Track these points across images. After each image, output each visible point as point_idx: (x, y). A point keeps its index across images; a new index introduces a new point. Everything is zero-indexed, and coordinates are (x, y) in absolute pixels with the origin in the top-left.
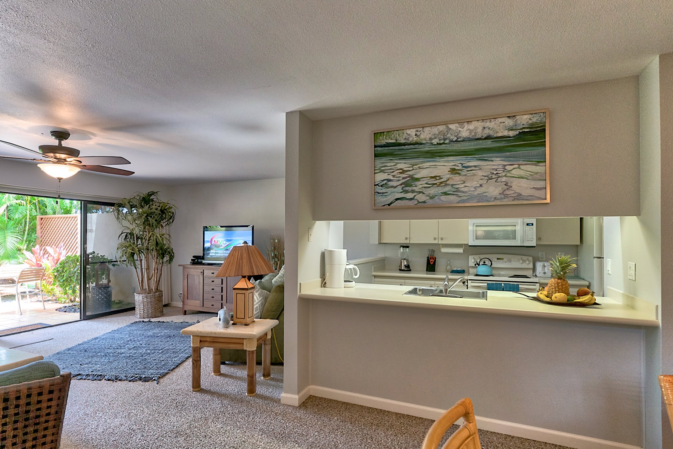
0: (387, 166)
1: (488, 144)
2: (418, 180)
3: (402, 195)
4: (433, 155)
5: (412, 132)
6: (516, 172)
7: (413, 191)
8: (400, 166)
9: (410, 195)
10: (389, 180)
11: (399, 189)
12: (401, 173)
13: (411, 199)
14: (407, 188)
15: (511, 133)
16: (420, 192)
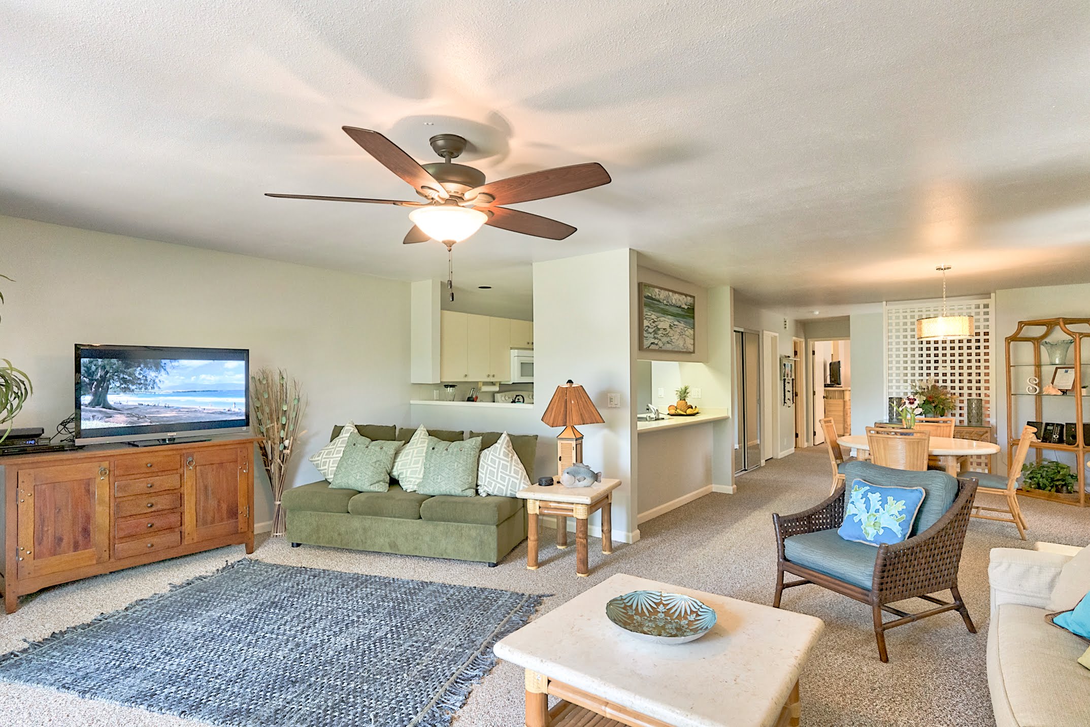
0: (647, 315)
1: (680, 311)
2: (659, 329)
3: (653, 341)
4: (665, 312)
5: (657, 290)
6: (687, 333)
7: (657, 339)
8: (653, 317)
9: (656, 341)
10: (649, 327)
11: (652, 336)
12: (653, 322)
13: (657, 344)
14: (655, 335)
15: (686, 307)
16: (660, 340)
